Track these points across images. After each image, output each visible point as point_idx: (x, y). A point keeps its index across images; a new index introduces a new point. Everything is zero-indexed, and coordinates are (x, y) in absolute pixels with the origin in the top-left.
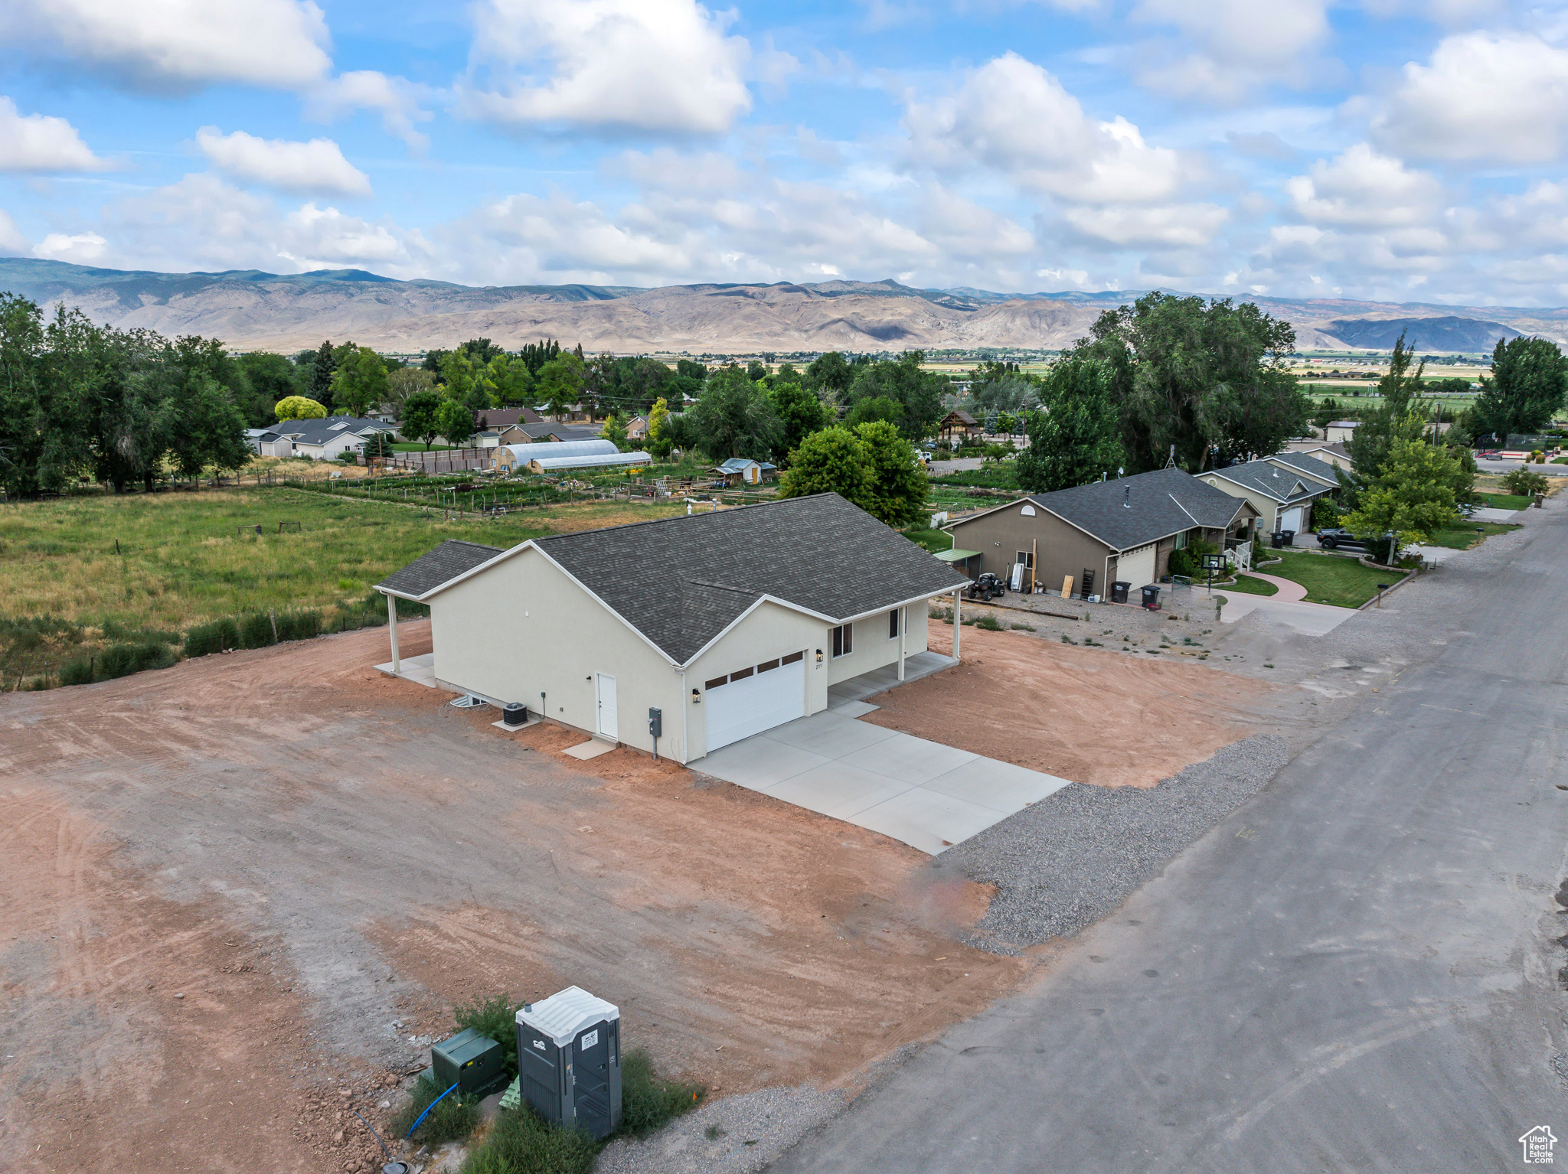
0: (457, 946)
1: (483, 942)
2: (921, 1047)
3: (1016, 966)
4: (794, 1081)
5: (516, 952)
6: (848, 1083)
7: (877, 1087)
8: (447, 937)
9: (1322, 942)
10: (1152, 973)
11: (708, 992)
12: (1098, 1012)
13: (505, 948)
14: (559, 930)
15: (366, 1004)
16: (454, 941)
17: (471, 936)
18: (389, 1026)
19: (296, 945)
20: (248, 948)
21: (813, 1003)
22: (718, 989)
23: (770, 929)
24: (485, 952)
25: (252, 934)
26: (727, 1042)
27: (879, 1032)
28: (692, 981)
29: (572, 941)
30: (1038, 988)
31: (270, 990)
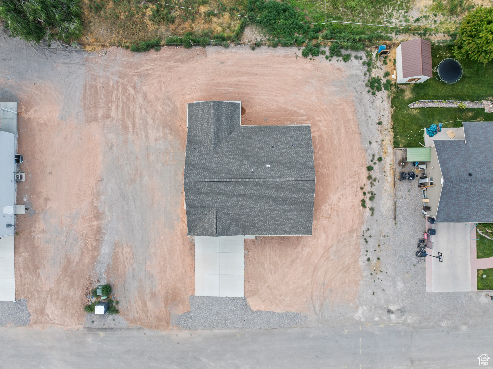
0: (122, 257)
1: (125, 259)
2: (142, 328)
3: (169, 327)
4: (127, 320)
5: (127, 266)
6: (131, 326)
7: (131, 329)
8: (122, 253)
9: (204, 359)
10: (178, 343)
11: (136, 297)
12: (164, 342)
13: (126, 263)
14: (134, 265)
15: (104, 262)
16: (122, 255)
17: (125, 256)
18: (103, 269)
19: (106, 238)
20: (100, 234)
21: (143, 310)
22: (137, 297)
23: (155, 291)
24: (124, 262)
25: (103, 230)
26: (129, 307)
27: (142, 322)
28: (136, 293)
29: (134, 269)
30: (164, 333)
31: (97, 249)
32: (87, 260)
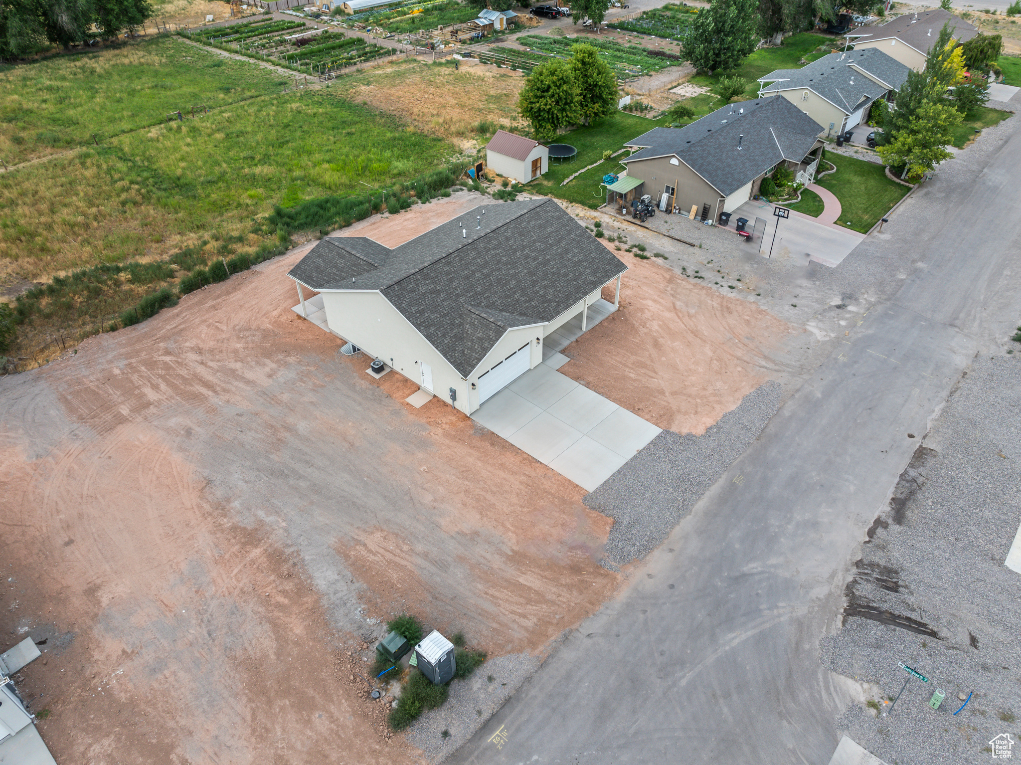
0: (376, 558)
1: (389, 556)
2: (571, 631)
3: (615, 578)
4: (520, 651)
5: (403, 563)
6: (541, 652)
7: (551, 656)
8: (370, 551)
9: (751, 565)
10: (672, 586)
11: (486, 593)
12: (645, 612)
13: (397, 559)
14: (419, 548)
15: (345, 598)
16: (374, 555)
17: (381, 551)
18: (357, 612)
19: (307, 558)
20: (286, 560)
21: (529, 601)
22: (490, 592)
23: (512, 550)
24: (389, 562)
25: (286, 550)
26: (495, 625)
27: (555, 621)
28: (480, 586)
29: (425, 556)
31: (304, 589)
32: (297, 628)
